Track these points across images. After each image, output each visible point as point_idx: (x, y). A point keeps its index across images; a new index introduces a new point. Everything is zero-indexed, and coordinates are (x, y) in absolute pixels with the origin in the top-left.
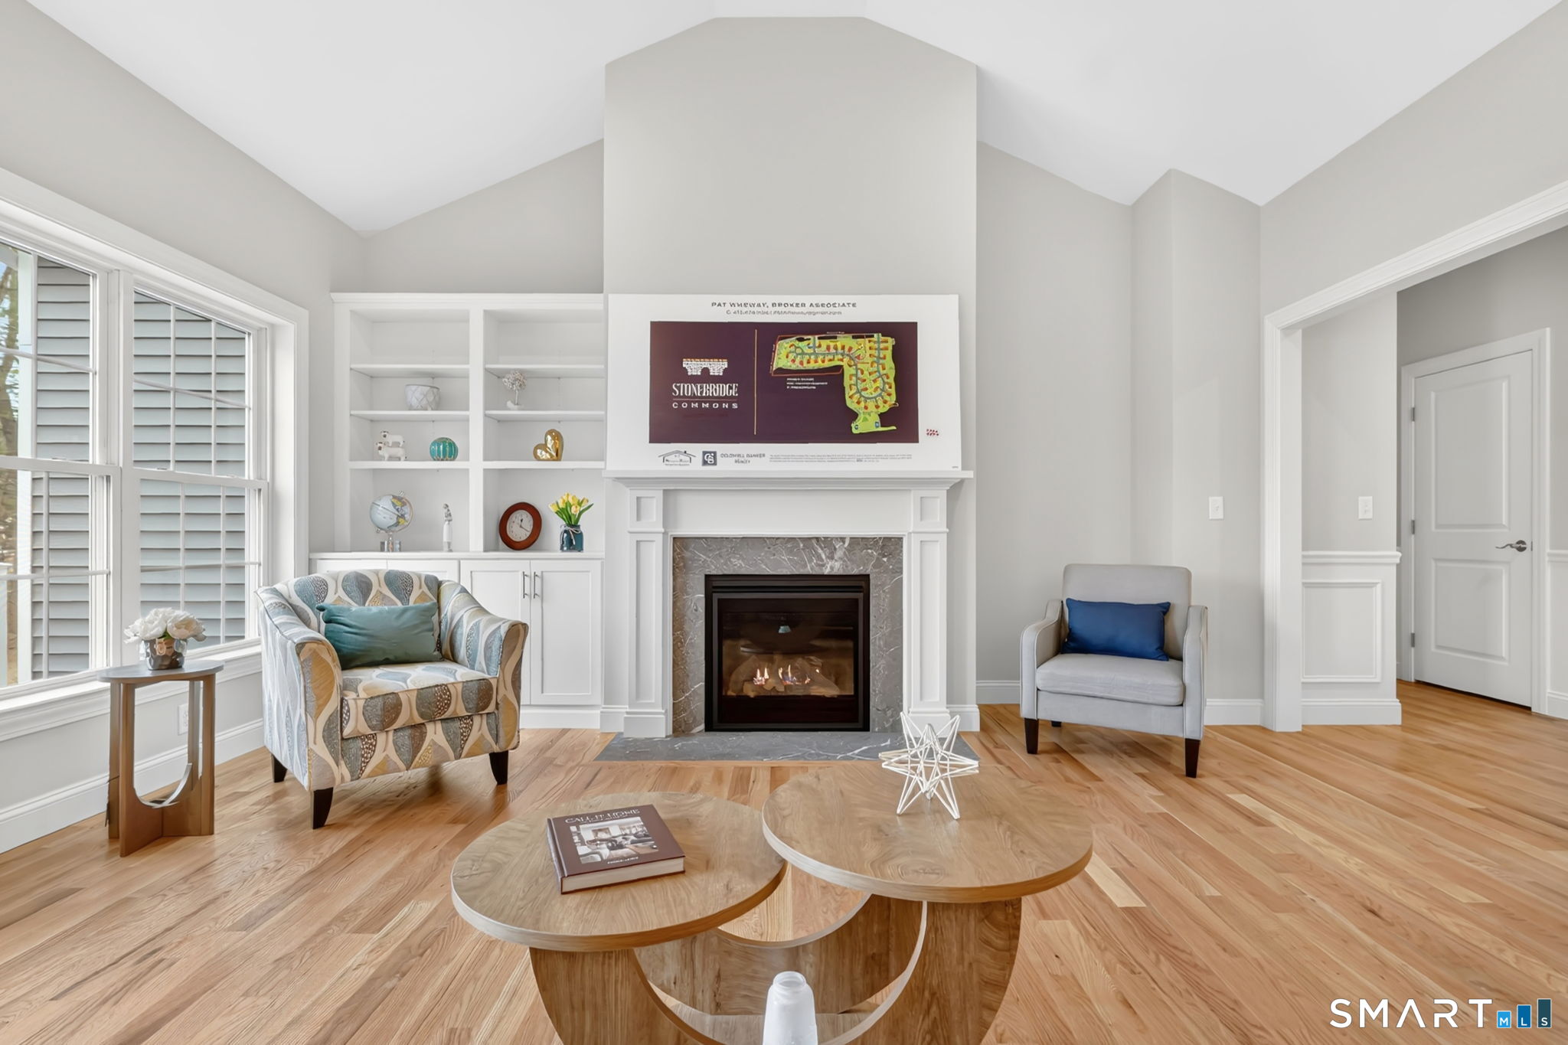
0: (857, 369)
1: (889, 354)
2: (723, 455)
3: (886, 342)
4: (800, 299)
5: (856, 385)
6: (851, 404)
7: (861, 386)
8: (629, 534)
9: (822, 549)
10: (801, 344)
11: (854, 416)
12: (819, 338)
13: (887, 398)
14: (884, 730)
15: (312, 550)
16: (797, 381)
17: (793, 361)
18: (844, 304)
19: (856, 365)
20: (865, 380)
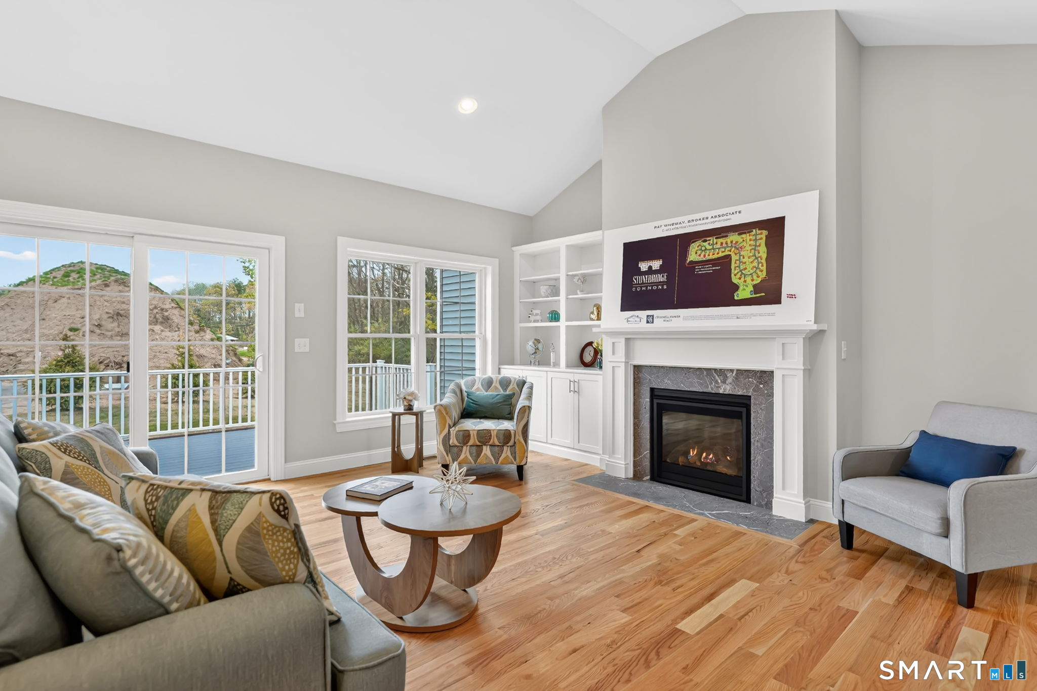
0: (740, 256)
1: (763, 242)
2: (658, 317)
3: (761, 234)
4: (704, 215)
5: (739, 267)
6: (735, 280)
7: (742, 267)
8: (609, 363)
9: (718, 376)
10: (705, 244)
11: (736, 287)
12: (716, 238)
13: (760, 273)
14: (760, 505)
15: (500, 364)
16: (702, 268)
17: (700, 255)
18: (733, 213)
19: (739, 253)
20: (745, 263)
